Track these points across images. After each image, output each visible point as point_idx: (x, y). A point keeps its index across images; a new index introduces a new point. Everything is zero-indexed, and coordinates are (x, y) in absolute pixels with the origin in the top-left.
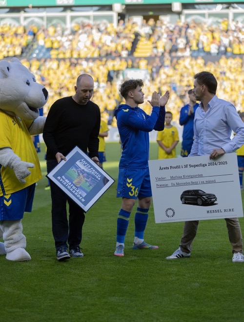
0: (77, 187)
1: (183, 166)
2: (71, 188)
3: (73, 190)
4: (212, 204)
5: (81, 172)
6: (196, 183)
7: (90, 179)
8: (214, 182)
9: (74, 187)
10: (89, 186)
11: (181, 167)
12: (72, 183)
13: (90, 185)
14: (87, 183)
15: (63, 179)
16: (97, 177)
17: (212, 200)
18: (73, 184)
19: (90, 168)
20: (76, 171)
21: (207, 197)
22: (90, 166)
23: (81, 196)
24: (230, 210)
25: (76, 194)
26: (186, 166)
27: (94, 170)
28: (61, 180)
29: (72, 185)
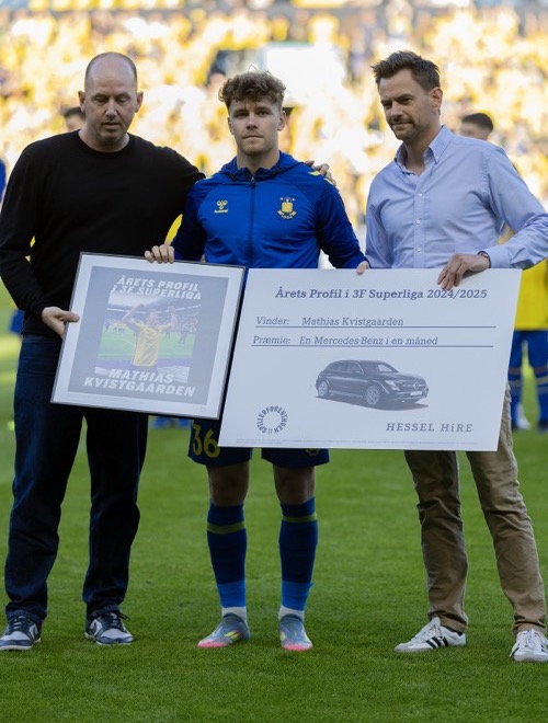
0: (153, 369)
1: (351, 294)
2: (138, 383)
3: (147, 384)
4: (411, 404)
5: (138, 317)
6: (377, 343)
7: (174, 317)
8: (433, 343)
9: (144, 376)
10: (183, 340)
11: (344, 294)
12: (132, 368)
13: (185, 333)
14: (172, 334)
15: (101, 377)
16: (189, 296)
17: (413, 394)
18: (136, 368)
19: (155, 286)
20: (124, 326)
21: (399, 385)
22: (151, 282)
23: (176, 384)
24: (460, 427)
25: (160, 389)
26: (359, 294)
27: (170, 284)
28: (98, 385)
29: (136, 373)
